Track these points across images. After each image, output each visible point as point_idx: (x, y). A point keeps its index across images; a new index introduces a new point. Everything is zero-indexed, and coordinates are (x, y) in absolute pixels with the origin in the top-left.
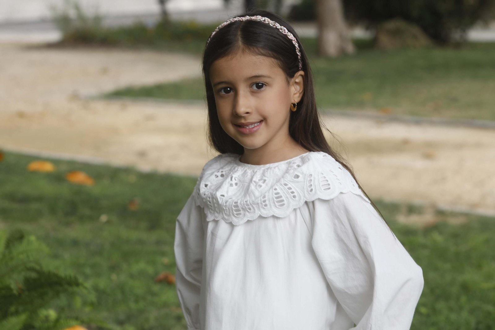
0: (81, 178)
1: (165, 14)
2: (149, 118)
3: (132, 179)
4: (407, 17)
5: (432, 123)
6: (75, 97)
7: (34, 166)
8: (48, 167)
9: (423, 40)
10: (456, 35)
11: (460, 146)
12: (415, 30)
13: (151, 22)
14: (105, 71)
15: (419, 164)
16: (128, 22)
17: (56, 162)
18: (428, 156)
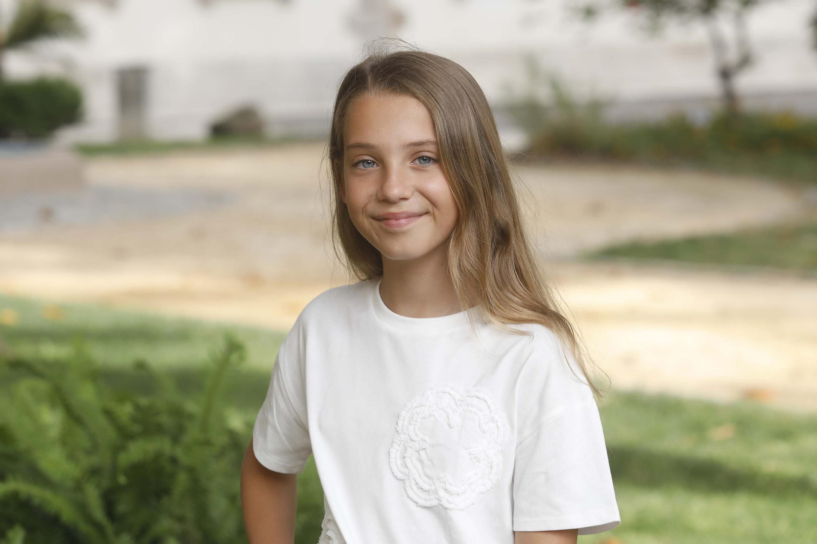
1: (730, 97)
13: (700, 116)
14: (596, 209)
16: (657, 115)
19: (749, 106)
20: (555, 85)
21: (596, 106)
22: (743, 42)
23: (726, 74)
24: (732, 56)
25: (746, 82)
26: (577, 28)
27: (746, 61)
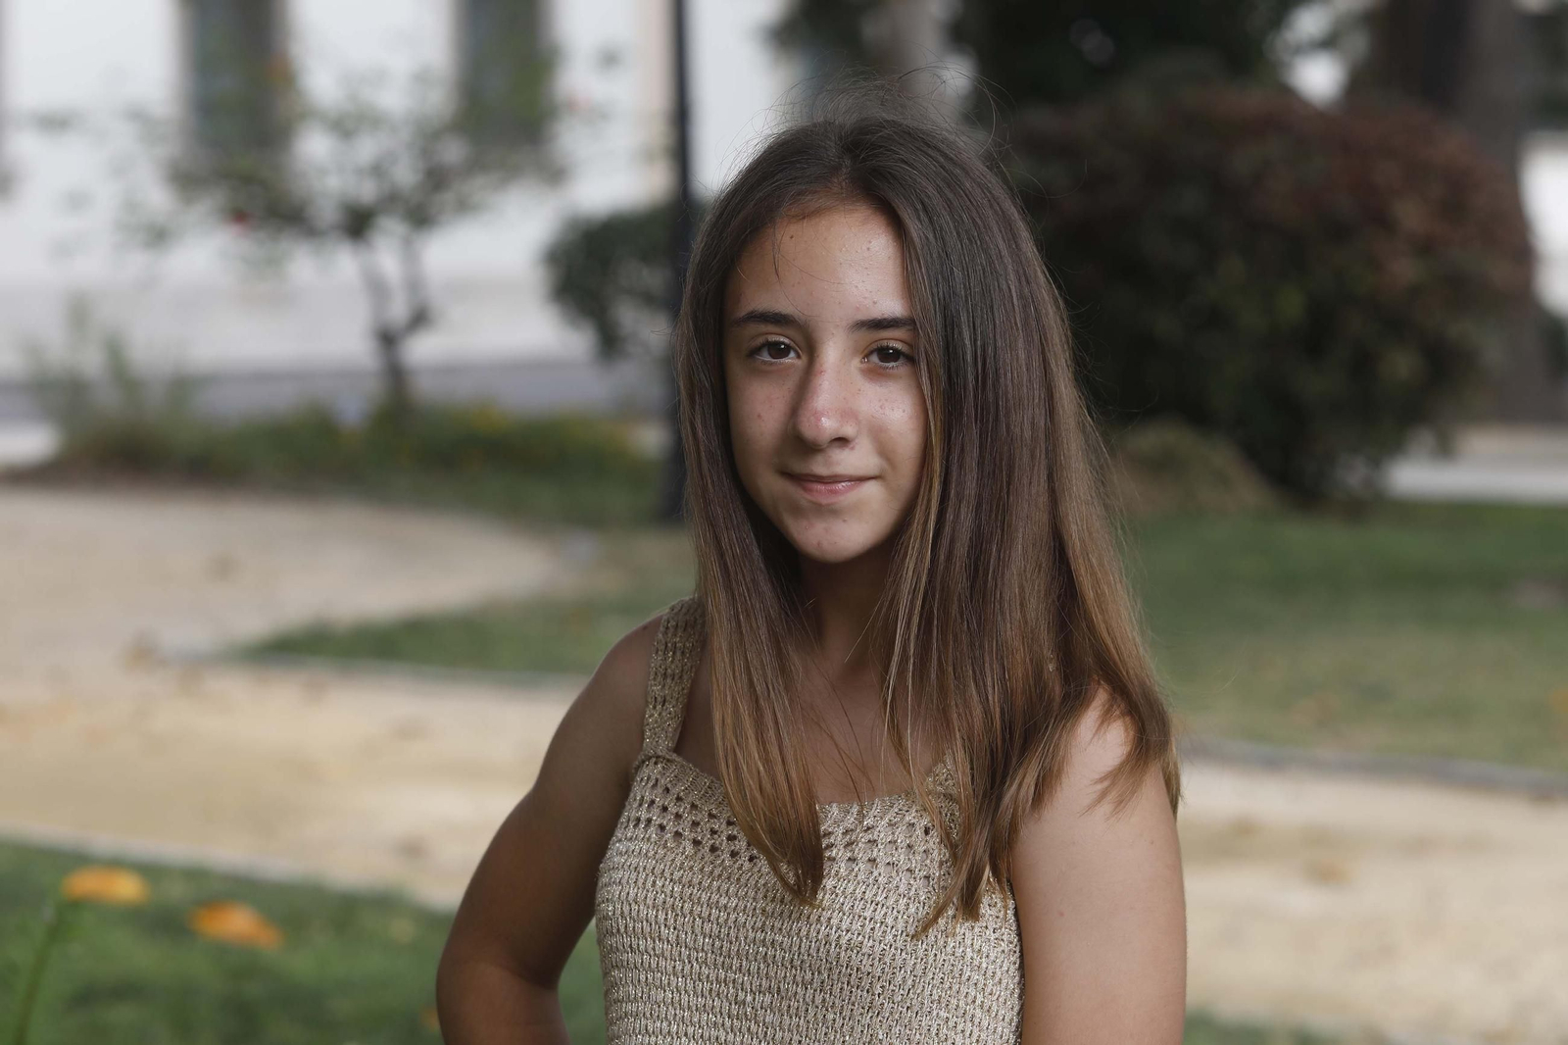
0: (238, 923)
1: (396, 374)
2: (407, 732)
3: (402, 930)
4: (1197, 415)
5: (1320, 768)
6: (144, 655)
7: (85, 883)
8: (126, 888)
9: (1248, 492)
10: (1353, 475)
11: (1418, 846)
12: (1220, 455)
13: (353, 408)
14: (223, 568)
15: (1303, 900)
16: (281, 400)
17: (150, 871)
18: (1325, 875)
19: (426, 388)
20: (115, 351)
21: (184, 385)
22: (415, 284)
23: (388, 339)
24: (398, 310)
25: (423, 350)
26: (138, 261)
27: (420, 318)
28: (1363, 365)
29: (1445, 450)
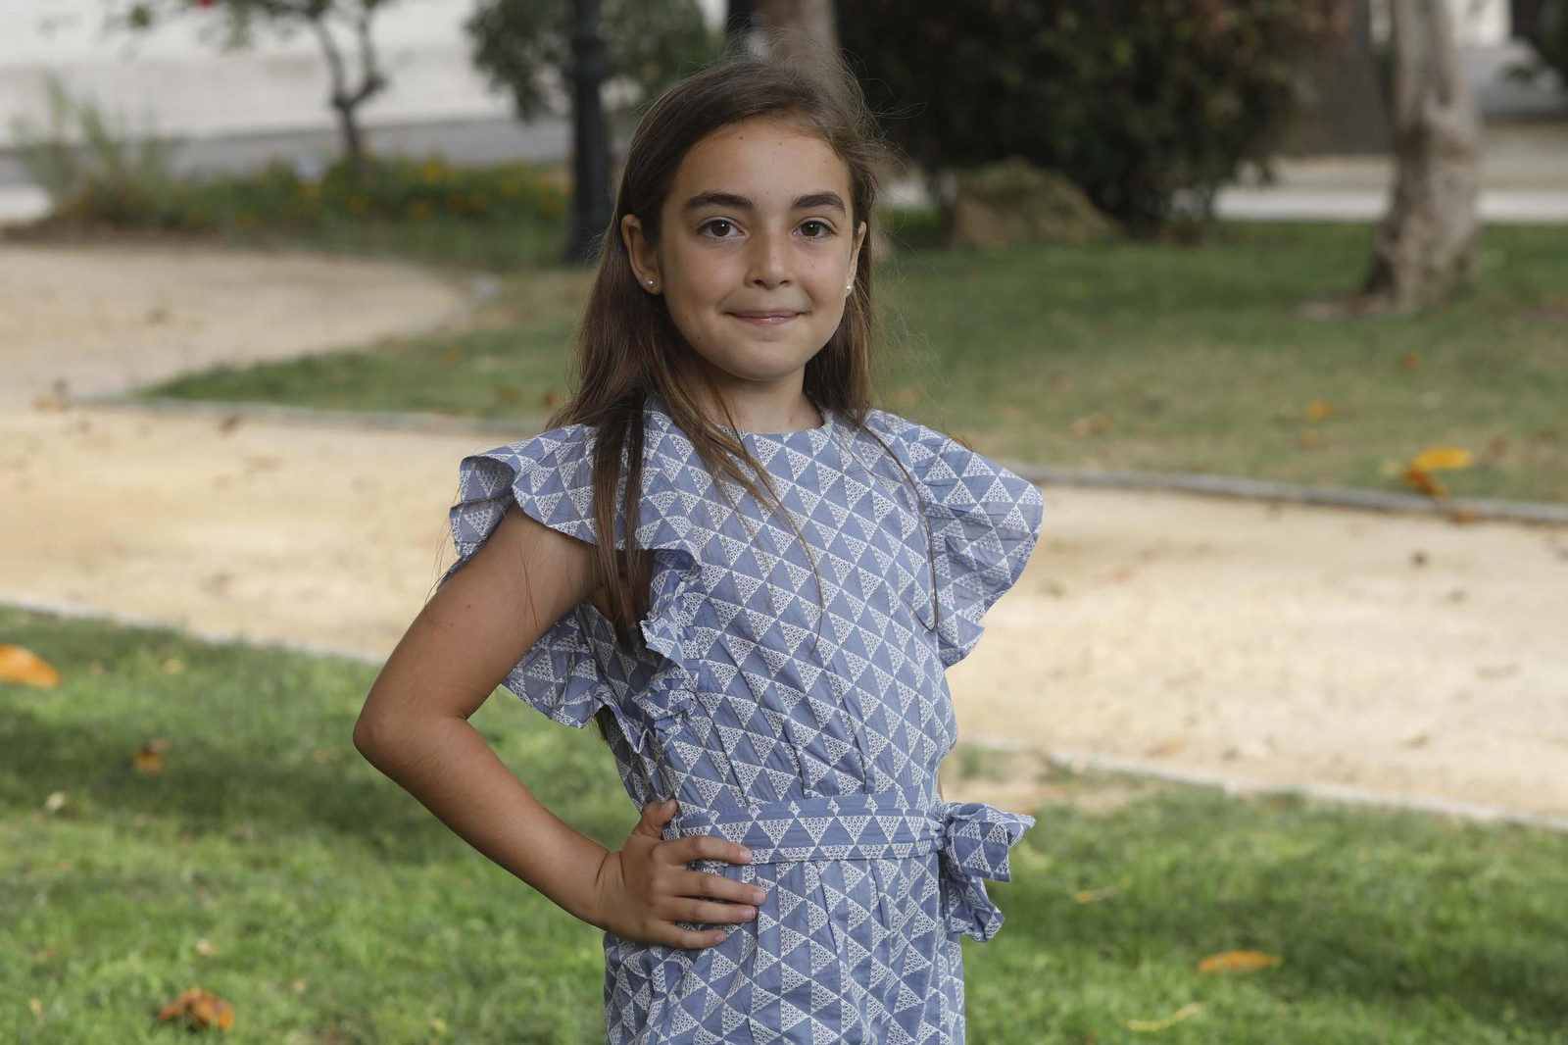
0: (15, 665)
10: (1183, 201)
12: (1065, 192)
14: (157, 317)
20: (91, 120)
21: (155, 148)
22: (368, 55)
23: (343, 104)
27: (373, 85)
28: (1189, 104)
29: (1267, 179)
